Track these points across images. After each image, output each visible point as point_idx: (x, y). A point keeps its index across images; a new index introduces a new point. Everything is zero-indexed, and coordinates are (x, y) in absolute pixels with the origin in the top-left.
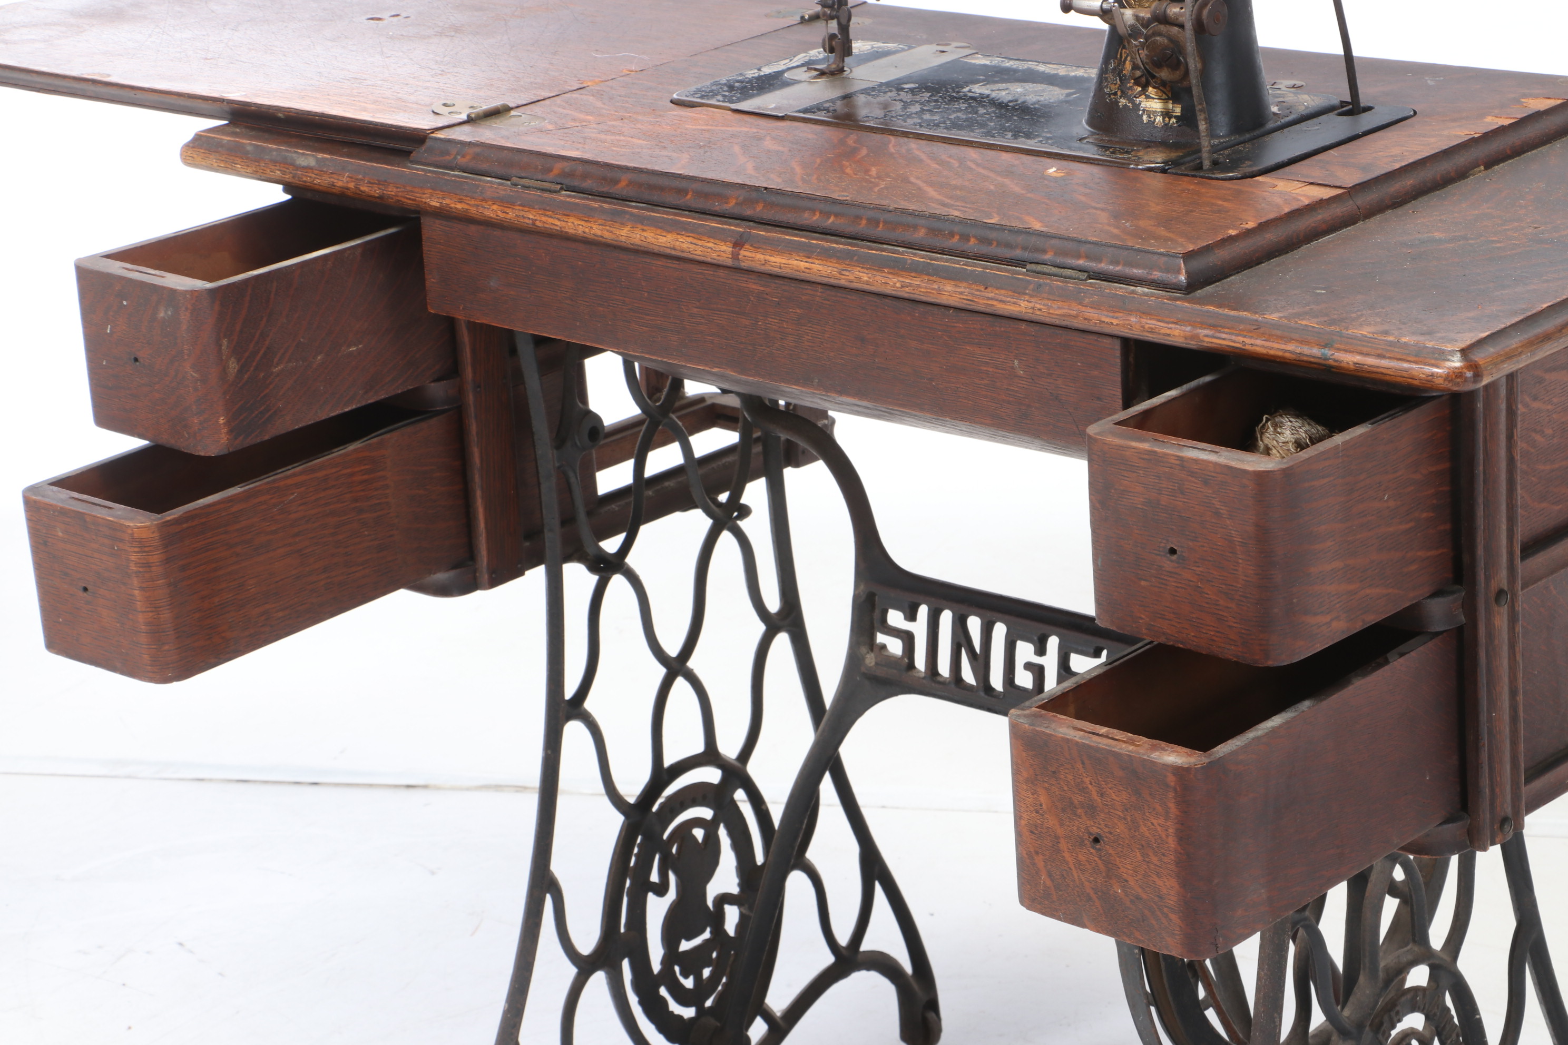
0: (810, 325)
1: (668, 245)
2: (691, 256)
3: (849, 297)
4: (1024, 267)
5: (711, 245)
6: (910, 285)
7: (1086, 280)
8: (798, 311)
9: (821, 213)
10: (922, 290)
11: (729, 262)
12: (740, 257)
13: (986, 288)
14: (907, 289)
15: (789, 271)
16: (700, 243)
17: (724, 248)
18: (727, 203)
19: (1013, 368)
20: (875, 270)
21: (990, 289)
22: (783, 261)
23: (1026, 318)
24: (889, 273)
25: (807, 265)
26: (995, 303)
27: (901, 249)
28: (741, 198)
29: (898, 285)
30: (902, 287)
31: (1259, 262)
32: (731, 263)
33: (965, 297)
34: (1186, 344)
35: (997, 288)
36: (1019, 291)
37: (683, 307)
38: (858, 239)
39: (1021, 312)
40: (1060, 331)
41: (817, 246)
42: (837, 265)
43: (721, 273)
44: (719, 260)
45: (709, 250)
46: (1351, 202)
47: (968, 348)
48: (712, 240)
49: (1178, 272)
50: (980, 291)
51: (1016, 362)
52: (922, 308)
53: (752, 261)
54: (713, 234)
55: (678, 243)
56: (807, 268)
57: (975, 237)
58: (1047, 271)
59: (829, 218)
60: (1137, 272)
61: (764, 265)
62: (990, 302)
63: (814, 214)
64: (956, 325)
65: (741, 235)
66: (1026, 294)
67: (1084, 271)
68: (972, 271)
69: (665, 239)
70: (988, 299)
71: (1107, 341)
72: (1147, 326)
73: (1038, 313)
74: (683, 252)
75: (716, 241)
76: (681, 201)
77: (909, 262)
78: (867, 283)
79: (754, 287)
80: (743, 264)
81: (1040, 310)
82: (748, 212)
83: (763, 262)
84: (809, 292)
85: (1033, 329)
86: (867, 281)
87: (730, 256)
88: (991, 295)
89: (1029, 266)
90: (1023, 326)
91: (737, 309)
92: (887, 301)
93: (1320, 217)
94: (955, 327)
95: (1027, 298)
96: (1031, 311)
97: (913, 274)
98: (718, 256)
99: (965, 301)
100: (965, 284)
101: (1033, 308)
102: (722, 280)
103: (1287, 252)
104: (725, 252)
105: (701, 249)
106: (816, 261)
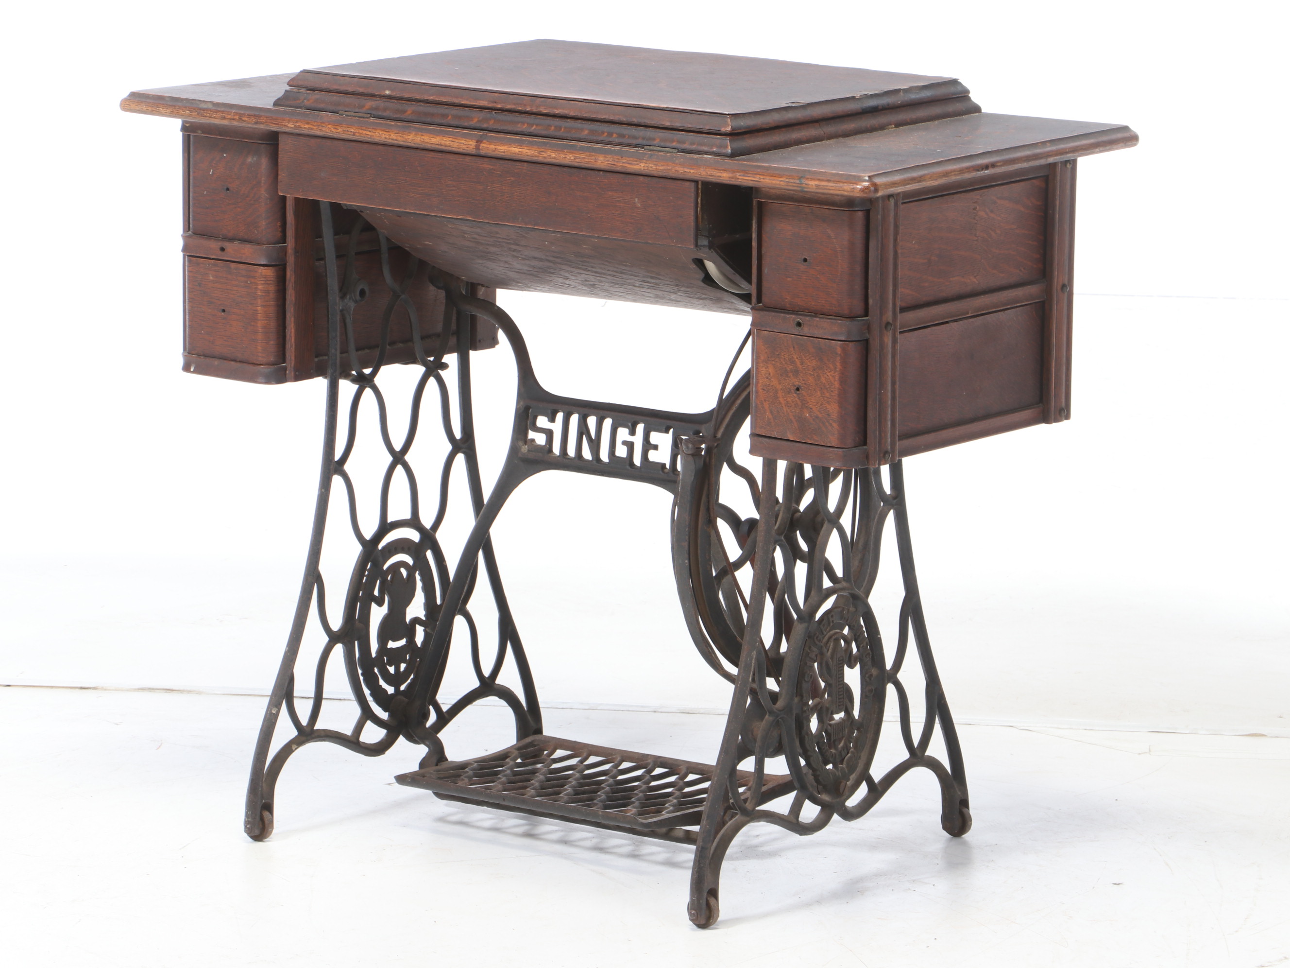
0: (518, 186)
1: (437, 143)
2: (450, 149)
3: (543, 169)
4: (643, 148)
5: (463, 142)
6: (579, 158)
7: (677, 153)
8: (512, 179)
9: (528, 124)
10: (586, 160)
11: (474, 152)
12: (480, 147)
13: (622, 158)
14: (577, 160)
15: (509, 154)
16: (456, 141)
17: (471, 143)
18: (472, 121)
19: (634, 203)
20: (559, 151)
21: (624, 158)
22: (506, 148)
23: (643, 173)
24: (567, 152)
25: (520, 150)
26: (626, 165)
27: (574, 142)
28: (481, 118)
29: (572, 158)
30: (575, 159)
31: (769, 150)
32: (475, 151)
33: (610, 163)
34: (730, 181)
35: (629, 157)
36: (640, 159)
37: (442, 181)
38: (549, 138)
39: (640, 169)
40: (662, 180)
41: (526, 140)
42: (537, 149)
43: (468, 159)
44: (467, 150)
45: (462, 144)
46: (820, 130)
47: (610, 193)
48: (464, 139)
49: (726, 147)
50: (618, 159)
51: (636, 199)
52: (584, 172)
53: (488, 149)
54: (464, 136)
55: (443, 141)
56: (520, 152)
57: (616, 134)
58: (656, 149)
59: (532, 126)
60: (705, 149)
61: (494, 151)
62: (624, 165)
63: (524, 125)
64: (604, 180)
65: (481, 136)
66: (644, 159)
67: (676, 149)
68: (614, 150)
69: (435, 140)
70: (623, 163)
71: (687, 184)
72: (709, 173)
73: (650, 169)
74: (446, 146)
75: (467, 140)
76: (444, 121)
77: (579, 146)
78: (555, 158)
79: (486, 166)
80: (482, 151)
81: (651, 167)
82: (485, 126)
83: (494, 150)
84: (520, 167)
85: (647, 179)
86: (555, 157)
87: (475, 147)
88: (624, 161)
89: (645, 147)
90: (641, 178)
91: (475, 180)
92: (565, 169)
93: (803, 134)
94: (603, 182)
95: (644, 161)
96: (646, 168)
97: (581, 152)
98: (467, 147)
99: (610, 165)
100: (610, 156)
101: (648, 167)
102: (468, 163)
103: (785, 148)
104: (471, 145)
105: (457, 144)
106: (526, 148)
